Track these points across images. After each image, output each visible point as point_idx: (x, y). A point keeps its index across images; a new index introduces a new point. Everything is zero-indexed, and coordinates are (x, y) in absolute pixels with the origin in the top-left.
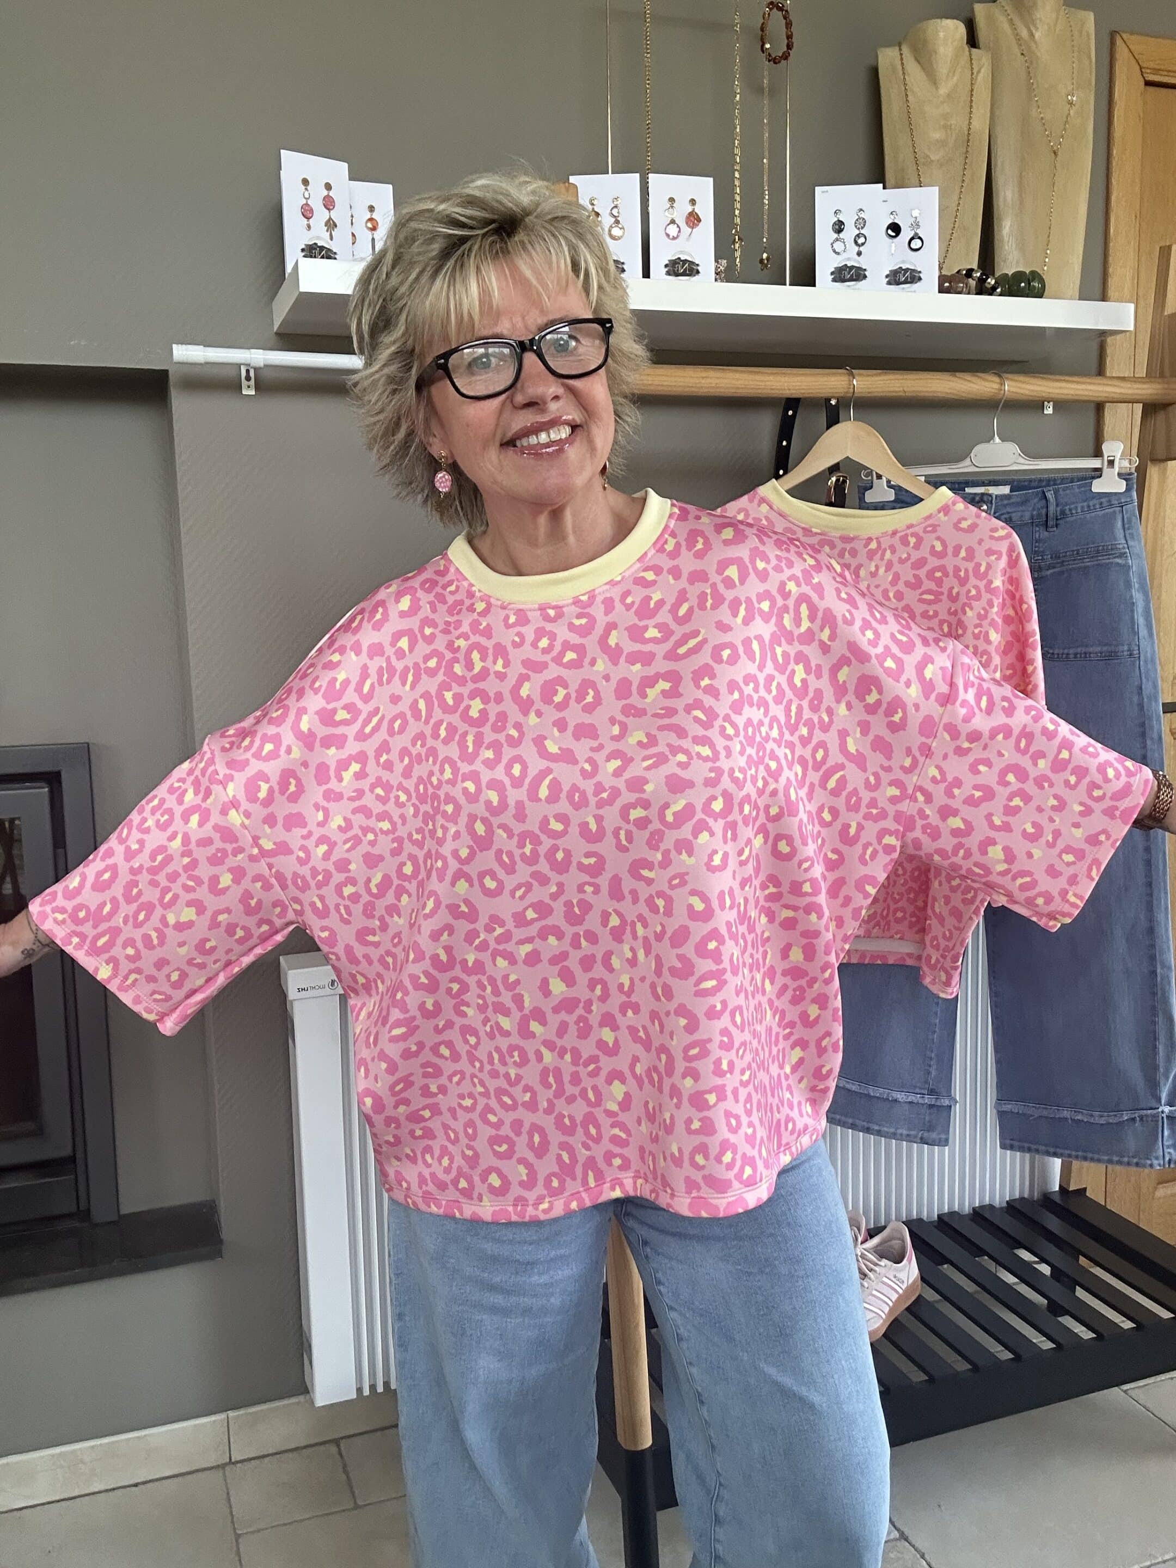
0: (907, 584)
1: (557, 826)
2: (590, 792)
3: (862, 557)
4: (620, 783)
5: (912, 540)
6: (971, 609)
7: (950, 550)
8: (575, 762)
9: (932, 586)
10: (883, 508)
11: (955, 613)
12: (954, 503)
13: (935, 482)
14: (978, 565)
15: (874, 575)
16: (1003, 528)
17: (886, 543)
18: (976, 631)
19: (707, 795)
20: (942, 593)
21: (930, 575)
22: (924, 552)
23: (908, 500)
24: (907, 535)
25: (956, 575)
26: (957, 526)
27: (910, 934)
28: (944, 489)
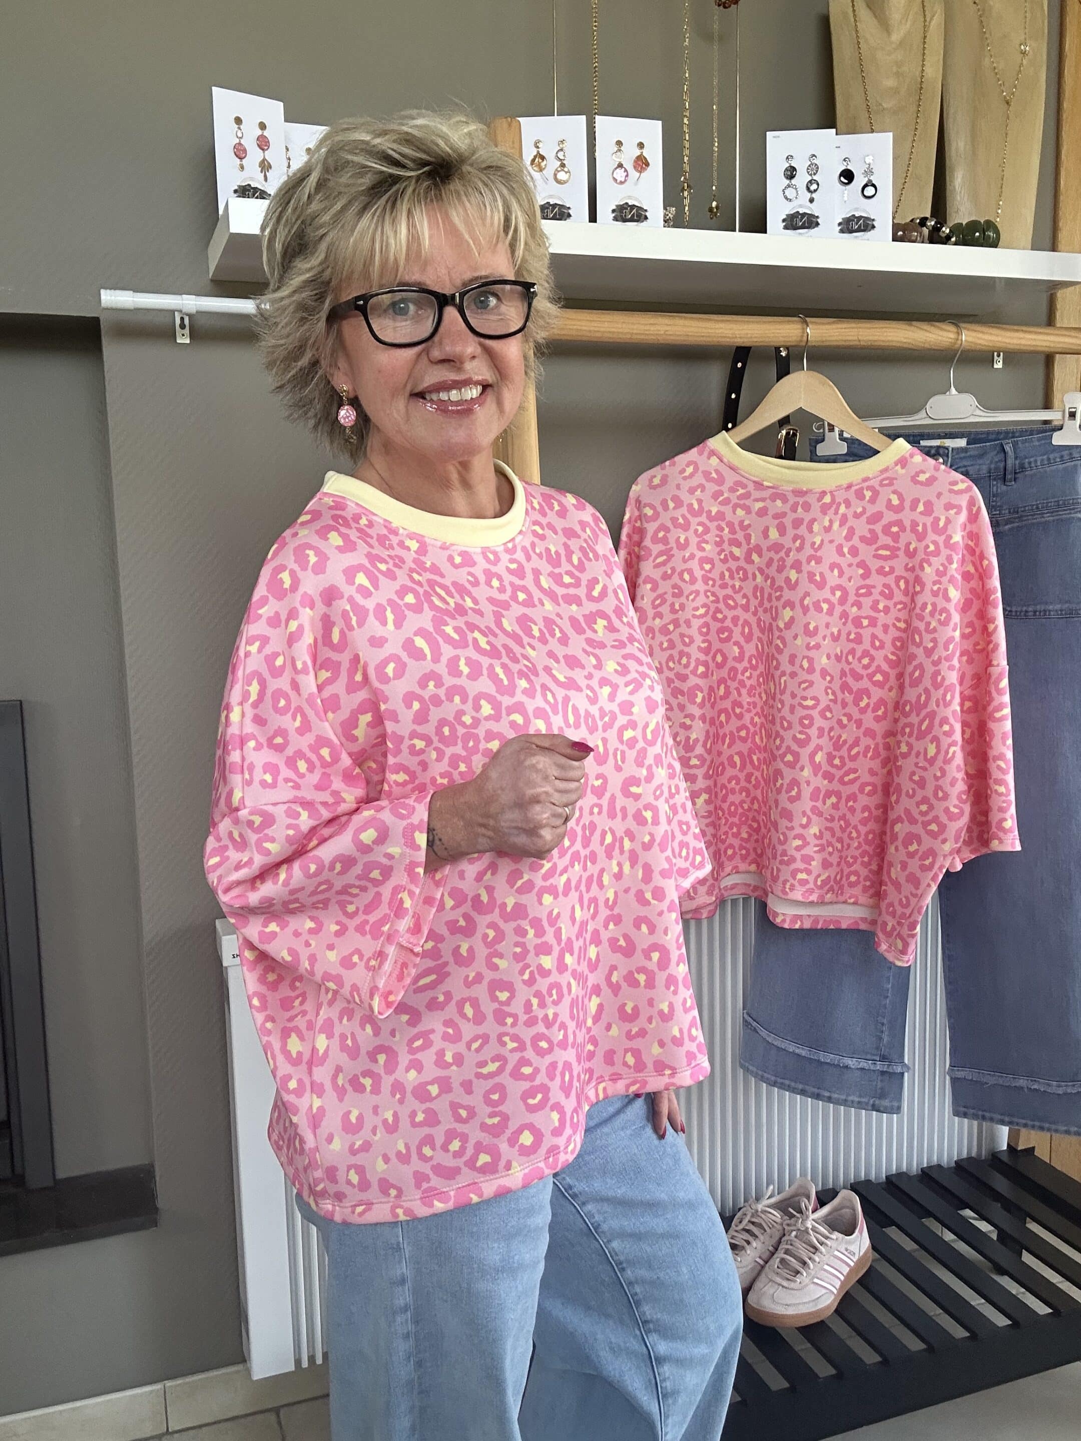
0: (862, 539)
3: (816, 511)
5: (868, 494)
6: (930, 565)
7: (907, 504)
9: (889, 541)
10: (835, 461)
11: (913, 569)
12: (912, 456)
13: (892, 435)
14: (937, 519)
15: (828, 529)
16: (962, 481)
17: (840, 496)
18: (935, 588)
20: (898, 549)
21: (886, 530)
22: (880, 506)
23: (861, 453)
24: (862, 489)
25: (914, 529)
26: (914, 480)
27: (863, 899)
28: (901, 441)
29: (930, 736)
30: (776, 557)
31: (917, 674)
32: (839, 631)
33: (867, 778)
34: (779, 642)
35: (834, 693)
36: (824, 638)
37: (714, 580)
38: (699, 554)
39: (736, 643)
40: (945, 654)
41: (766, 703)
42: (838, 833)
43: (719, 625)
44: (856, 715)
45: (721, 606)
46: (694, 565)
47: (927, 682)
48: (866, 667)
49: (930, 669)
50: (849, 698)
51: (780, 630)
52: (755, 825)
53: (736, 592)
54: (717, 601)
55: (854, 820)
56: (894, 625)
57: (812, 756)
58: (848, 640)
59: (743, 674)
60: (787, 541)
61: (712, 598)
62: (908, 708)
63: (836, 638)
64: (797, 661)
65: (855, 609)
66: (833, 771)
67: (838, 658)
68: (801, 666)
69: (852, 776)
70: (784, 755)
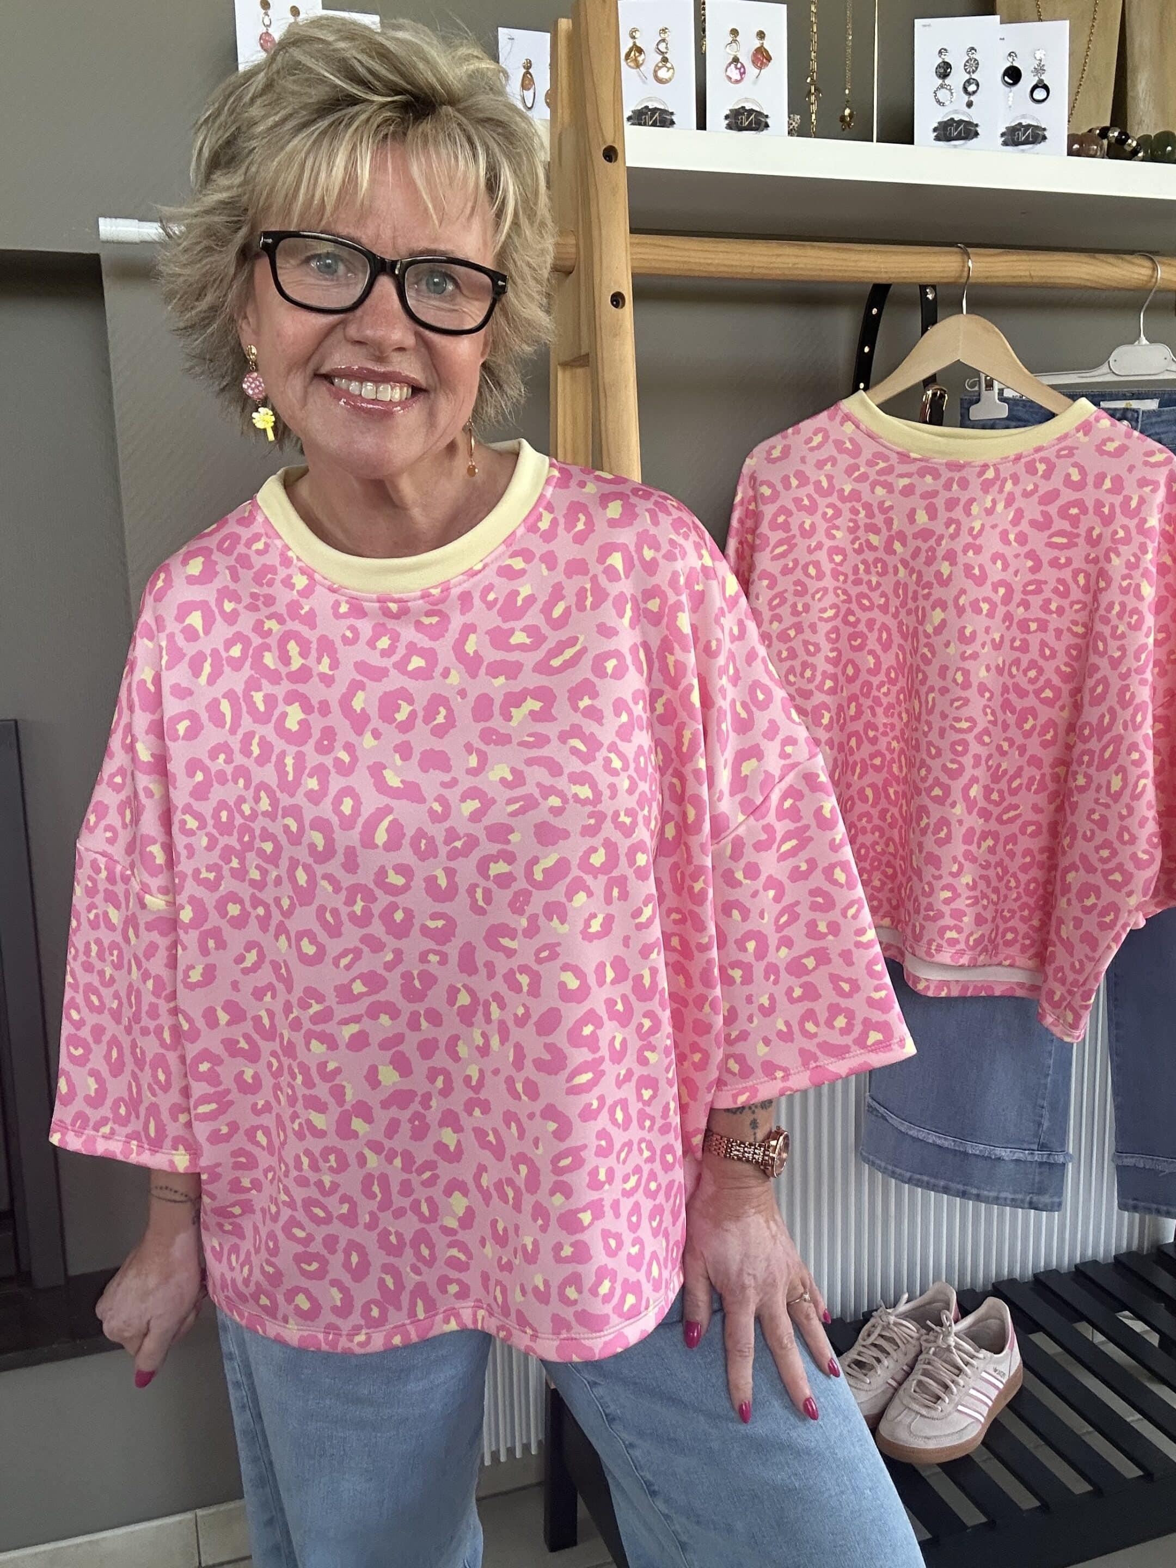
0: (1033, 523)
1: (399, 881)
2: (440, 839)
3: (975, 489)
4: (479, 831)
5: (1041, 467)
6: (1118, 555)
7: (1090, 480)
8: (422, 800)
9: (1066, 525)
10: (992, 428)
11: (1096, 561)
12: (1097, 420)
13: (1073, 394)
14: (1128, 499)
15: (990, 512)
16: (1161, 451)
17: (1006, 470)
18: (1125, 584)
19: (584, 848)
20: (1078, 535)
21: (1063, 512)
22: (1056, 481)
24: (1034, 461)
25: (1098, 511)
26: (1100, 449)
27: (1022, 960)
28: (1084, 401)
29: (1114, 767)
30: (924, 546)
31: (1099, 689)
32: (1002, 637)
33: (1030, 816)
34: (926, 650)
35: (993, 713)
36: (983, 645)
37: (846, 576)
38: (828, 543)
39: (871, 652)
40: (1135, 665)
41: (907, 725)
42: (995, 883)
43: (851, 630)
44: (1019, 740)
45: (854, 606)
46: (822, 556)
47: (1112, 699)
48: (1032, 681)
49: (1116, 684)
50: (1011, 718)
51: (928, 636)
52: (890, 871)
53: (872, 589)
54: (849, 601)
55: (1013, 866)
56: (1069, 629)
57: (966, 789)
58: (1013, 648)
59: (879, 689)
60: (938, 526)
61: (843, 597)
62: (1087, 732)
63: (997, 646)
64: (949, 675)
65: (1021, 609)
66: (990, 807)
67: (1000, 671)
68: (954, 680)
69: (1012, 814)
70: (931, 788)
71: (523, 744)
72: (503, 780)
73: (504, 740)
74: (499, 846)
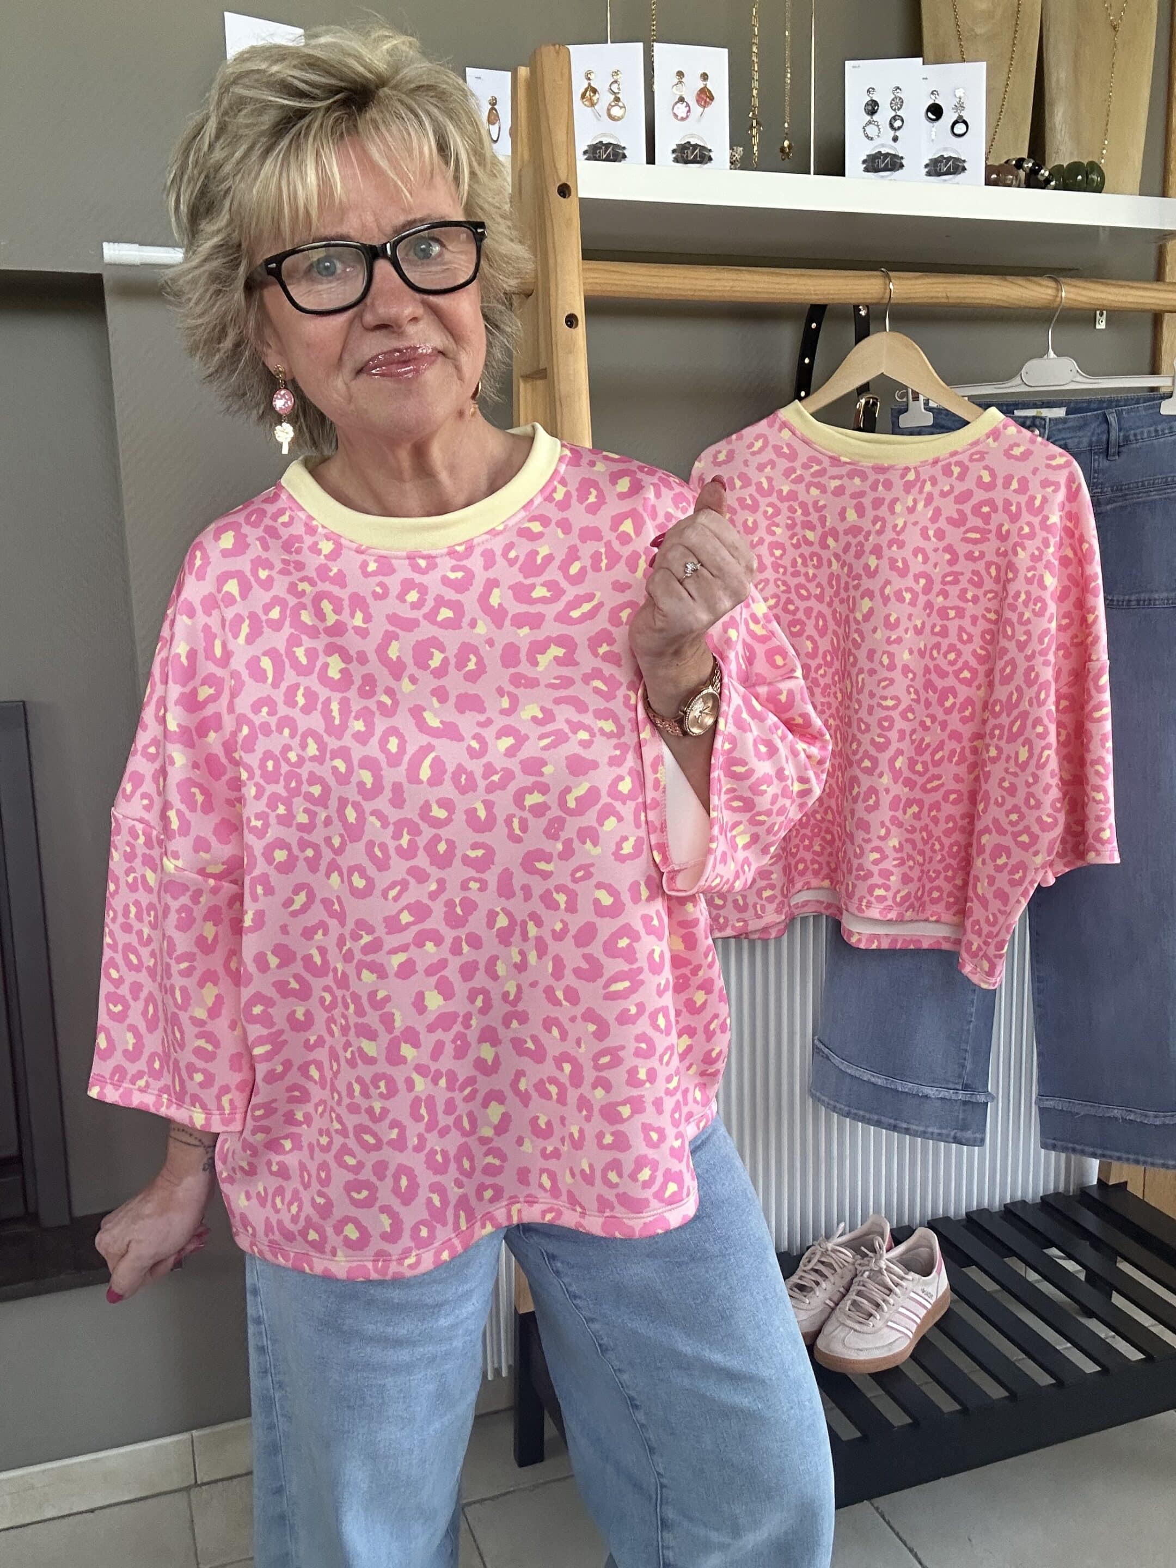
0: (950, 520)
1: (439, 813)
2: (479, 774)
3: (898, 490)
4: (513, 764)
5: (956, 470)
6: (1024, 549)
7: (1000, 482)
8: (460, 738)
9: (979, 523)
10: (919, 434)
11: (1005, 554)
12: (1005, 427)
13: (984, 404)
14: (1033, 498)
15: (911, 510)
16: (1061, 455)
17: (925, 473)
18: (1030, 575)
19: (613, 776)
20: (990, 531)
21: (976, 510)
22: (970, 483)
23: (949, 424)
24: (950, 464)
25: (1007, 510)
26: (1008, 454)
27: (947, 917)
28: (993, 410)
29: (1021, 740)
30: (854, 542)
31: (1008, 670)
32: (923, 624)
33: (952, 785)
34: (856, 636)
35: (916, 692)
36: (906, 631)
37: (785, 568)
38: (769, 539)
39: (809, 638)
40: (1038, 648)
41: (841, 703)
42: (920, 845)
43: (790, 617)
44: (941, 716)
45: (793, 596)
46: (764, 550)
47: (1019, 679)
48: (952, 663)
49: (1022, 665)
50: (933, 697)
51: (858, 622)
52: (829, 837)
53: (809, 580)
54: (788, 591)
55: (938, 831)
56: (984, 616)
57: (892, 761)
58: (933, 633)
59: (816, 671)
60: (866, 524)
61: (783, 588)
62: (997, 708)
63: (919, 632)
64: (877, 657)
65: (940, 599)
66: (914, 777)
67: (922, 654)
68: (881, 663)
69: (935, 783)
70: (862, 760)
71: (550, 686)
72: (534, 719)
73: (533, 683)
74: (532, 779)
